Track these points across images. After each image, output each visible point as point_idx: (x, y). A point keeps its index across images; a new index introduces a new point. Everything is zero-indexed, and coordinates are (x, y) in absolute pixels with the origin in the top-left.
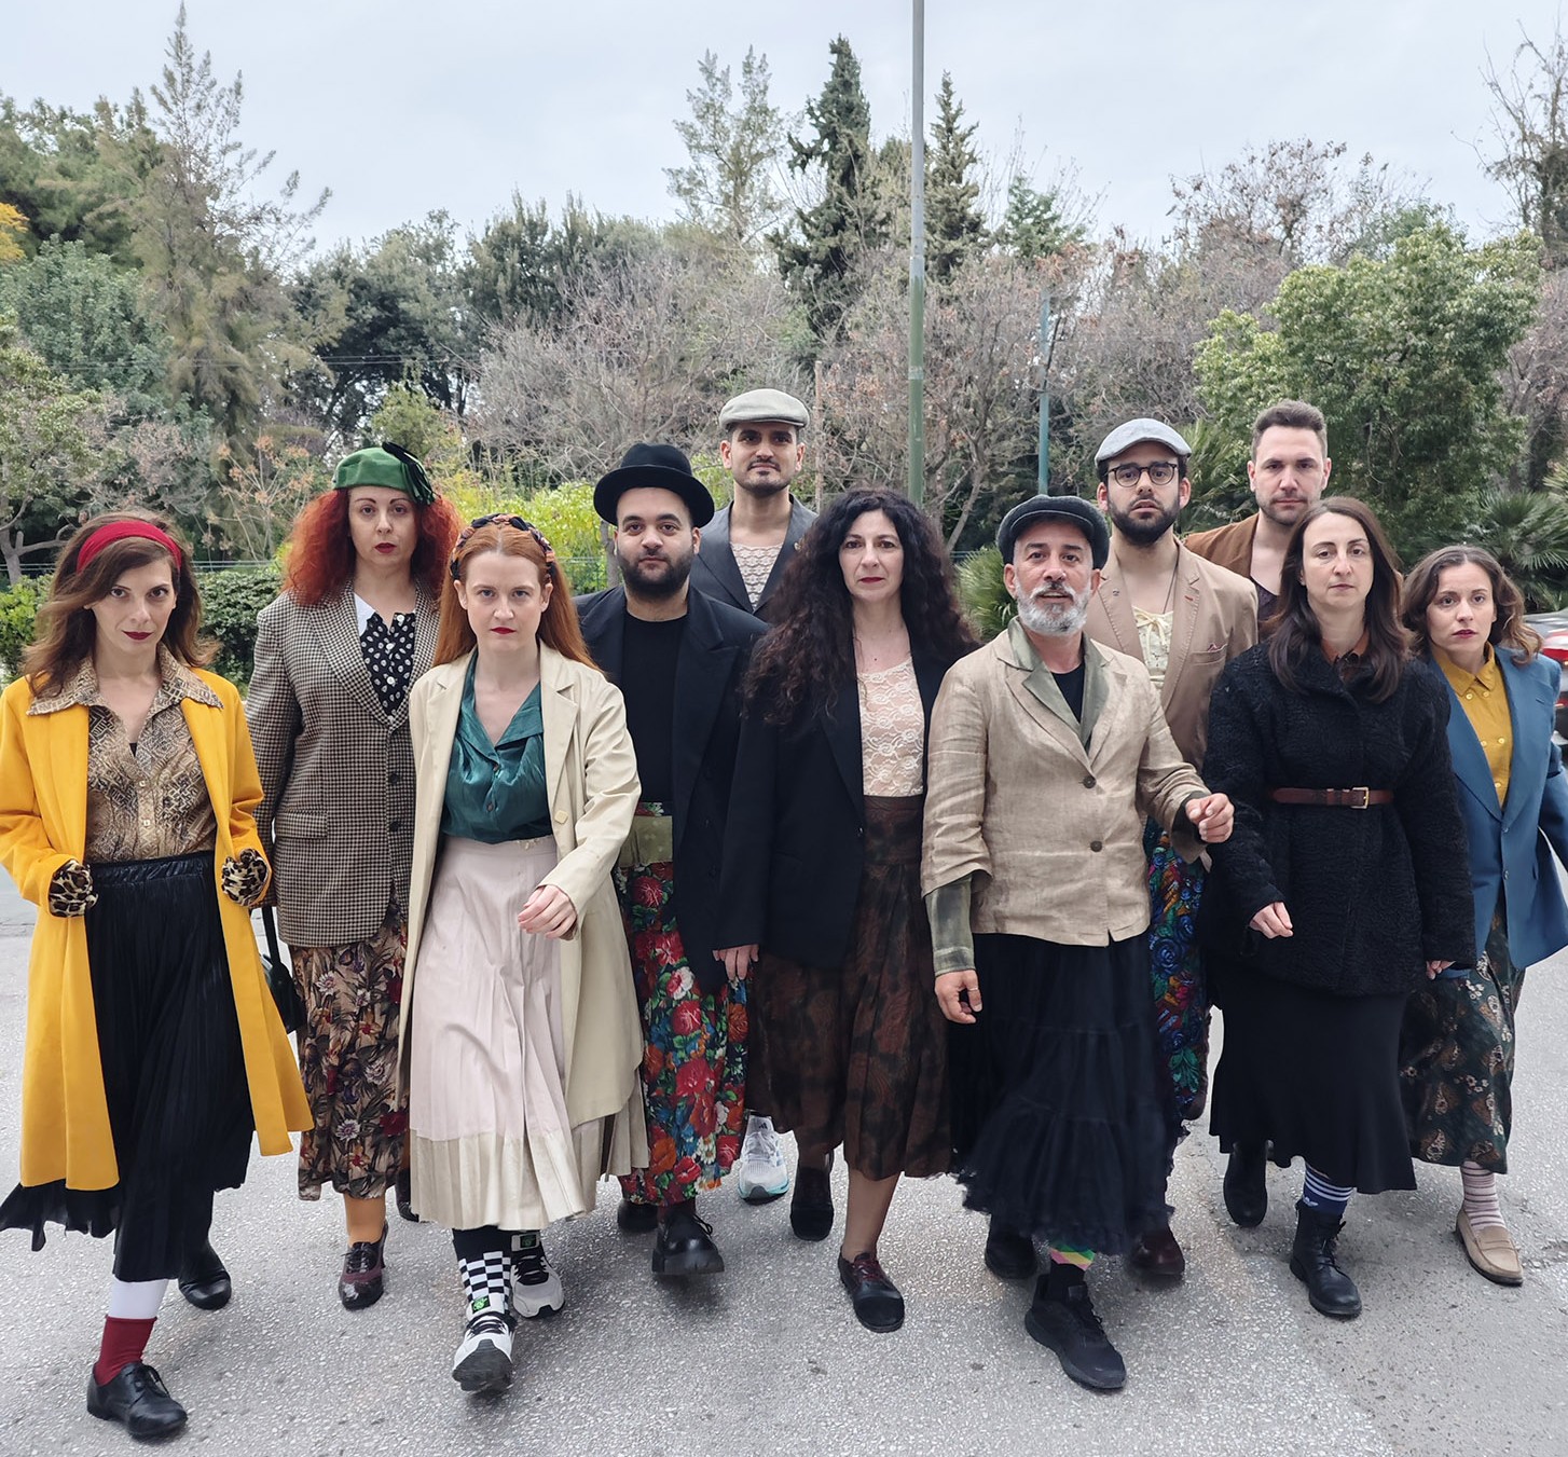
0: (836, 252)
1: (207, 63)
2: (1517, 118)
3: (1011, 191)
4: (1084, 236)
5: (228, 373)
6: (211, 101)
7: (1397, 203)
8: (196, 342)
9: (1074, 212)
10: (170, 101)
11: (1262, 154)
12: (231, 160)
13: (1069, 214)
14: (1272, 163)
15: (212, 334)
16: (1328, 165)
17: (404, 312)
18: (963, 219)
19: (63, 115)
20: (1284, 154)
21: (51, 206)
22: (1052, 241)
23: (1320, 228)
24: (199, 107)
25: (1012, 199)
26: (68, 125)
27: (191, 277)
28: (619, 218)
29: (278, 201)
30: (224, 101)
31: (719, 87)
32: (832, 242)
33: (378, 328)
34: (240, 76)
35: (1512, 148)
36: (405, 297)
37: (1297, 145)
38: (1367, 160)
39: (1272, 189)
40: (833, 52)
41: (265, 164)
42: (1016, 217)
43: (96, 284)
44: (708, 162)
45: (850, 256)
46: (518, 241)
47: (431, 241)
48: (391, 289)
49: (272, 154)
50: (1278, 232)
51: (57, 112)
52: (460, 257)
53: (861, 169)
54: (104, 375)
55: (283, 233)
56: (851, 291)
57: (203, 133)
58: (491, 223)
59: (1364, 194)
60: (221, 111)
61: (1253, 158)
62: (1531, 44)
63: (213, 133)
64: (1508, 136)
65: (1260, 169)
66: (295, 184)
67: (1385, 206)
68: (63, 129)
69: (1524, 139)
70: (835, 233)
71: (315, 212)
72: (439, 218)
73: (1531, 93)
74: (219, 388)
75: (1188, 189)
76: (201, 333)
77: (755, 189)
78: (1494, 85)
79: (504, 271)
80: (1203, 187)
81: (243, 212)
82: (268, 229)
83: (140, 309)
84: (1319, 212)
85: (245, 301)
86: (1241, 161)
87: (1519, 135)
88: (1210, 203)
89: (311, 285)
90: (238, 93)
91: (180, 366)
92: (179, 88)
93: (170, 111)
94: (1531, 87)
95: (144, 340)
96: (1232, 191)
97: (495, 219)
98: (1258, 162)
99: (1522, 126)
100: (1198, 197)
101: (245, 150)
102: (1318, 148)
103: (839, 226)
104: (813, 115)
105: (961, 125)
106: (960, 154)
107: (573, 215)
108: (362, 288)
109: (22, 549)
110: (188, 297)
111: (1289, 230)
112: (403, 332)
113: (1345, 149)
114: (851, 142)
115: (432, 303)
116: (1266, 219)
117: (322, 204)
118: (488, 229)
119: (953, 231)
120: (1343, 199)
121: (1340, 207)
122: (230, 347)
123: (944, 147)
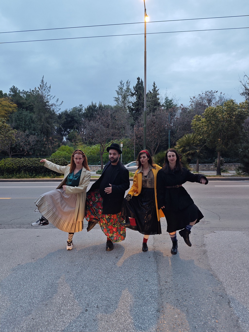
0: (137, 109)
1: (46, 84)
2: (244, 86)
3: (165, 99)
4: (177, 106)
5: (47, 128)
6: (46, 89)
7: (226, 100)
8: (42, 123)
9: (175, 102)
10: (40, 89)
11: (204, 93)
12: (49, 97)
13: (174, 103)
14: (206, 94)
15: (45, 122)
16: (215, 94)
17: (75, 119)
18: (157, 103)
19: (27, 92)
20: (208, 92)
21: (24, 105)
22: (172, 106)
23: (214, 103)
24: (44, 90)
25: (165, 100)
26: (28, 93)
27: (42, 114)
28: (107, 105)
29: (55, 103)
30: (48, 89)
31: (122, 85)
32: (137, 107)
33: (71, 121)
34: (50, 85)
35: (244, 91)
36: (75, 117)
37: (210, 91)
38: (221, 93)
39: (206, 98)
40: (137, 79)
41: (54, 98)
42: (166, 103)
43: (27, 115)
44: (120, 96)
45: (140, 109)
46: (92, 108)
47: (79, 109)
48: (73, 116)
49: (55, 96)
50: (207, 104)
51: (26, 91)
52: (83, 111)
53: (141, 96)
54: (27, 128)
55: (56, 107)
56: (140, 114)
57: (45, 93)
58: (88, 106)
59: (221, 98)
60: (48, 90)
61: (203, 93)
62: (246, 75)
63: (46, 93)
64: (243, 89)
65: (204, 95)
66: (58, 100)
67: (224, 100)
68: (27, 94)
69: (246, 90)
70: (138, 106)
71: (61, 104)
72: (81, 105)
73: (247, 83)
74: (45, 130)
75: (193, 98)
76: (43, 122)
77: (127, 100)
78: (241, 82)
79: (89, 113)
80: (195, 98)
81: (50, 104)
82: (54, 107)
83: (33, 119)
84: (214, 101)
85: (50, 117)
86: (201, 94)
87: (245, 89)
88: (196, 100)
89: (61, 115)
90: (50, 88)
91: (40, 127)
92: (42, 87)
93: (40, 90)
94: (246, 82)
95: (34, 123)
96: (200, 98)
97: (89, 105)
98: (204, 94)
99: (245, 88)
100: (194, 99)
101: (51, 96)
102: (213, 91)
103: (138, 105)
104: (134, 89)
105: (157, 89)
106: (156, 93)
107: (100, 105)
108: (69, 116)
109: (12, 154)
110: (41, 117)
111: (209, 104)
112: (74, 122)
113: (217, 92)
114: (140, 92)
115: (79, 117)
116: (206, 102)
117: (62, 103)
118: (87, 107)
119: (155, 105)
120: (218, 99)
121: (217, 100)
122: (47, 124)
123: (154, 92)
